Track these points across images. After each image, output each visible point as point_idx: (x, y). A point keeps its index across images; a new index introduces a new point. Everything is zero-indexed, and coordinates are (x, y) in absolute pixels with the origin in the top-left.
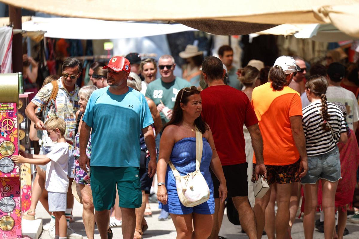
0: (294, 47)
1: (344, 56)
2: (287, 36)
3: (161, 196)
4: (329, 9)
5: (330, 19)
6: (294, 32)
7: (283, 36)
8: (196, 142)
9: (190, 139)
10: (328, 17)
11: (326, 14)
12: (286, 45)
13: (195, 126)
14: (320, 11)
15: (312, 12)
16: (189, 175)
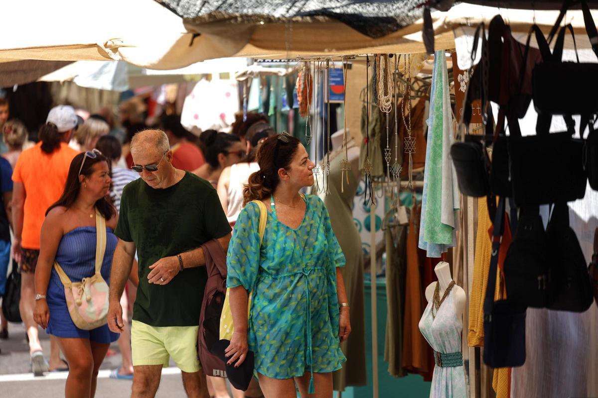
0: (74, 96)
1: (141, 108)
2: (64, 82)
3: (38, 316)
4: (118, 43)
5: (121, 55)
6: (73, 76)
7: (58, 82)
8: (96, 232)
9: (86, 229)
10: (117, 53)
11: (115, 50)
12: (64, 93)
13: (96, 209)
14: (106, 45)
15: (95, 45)
16: (84, 281)
